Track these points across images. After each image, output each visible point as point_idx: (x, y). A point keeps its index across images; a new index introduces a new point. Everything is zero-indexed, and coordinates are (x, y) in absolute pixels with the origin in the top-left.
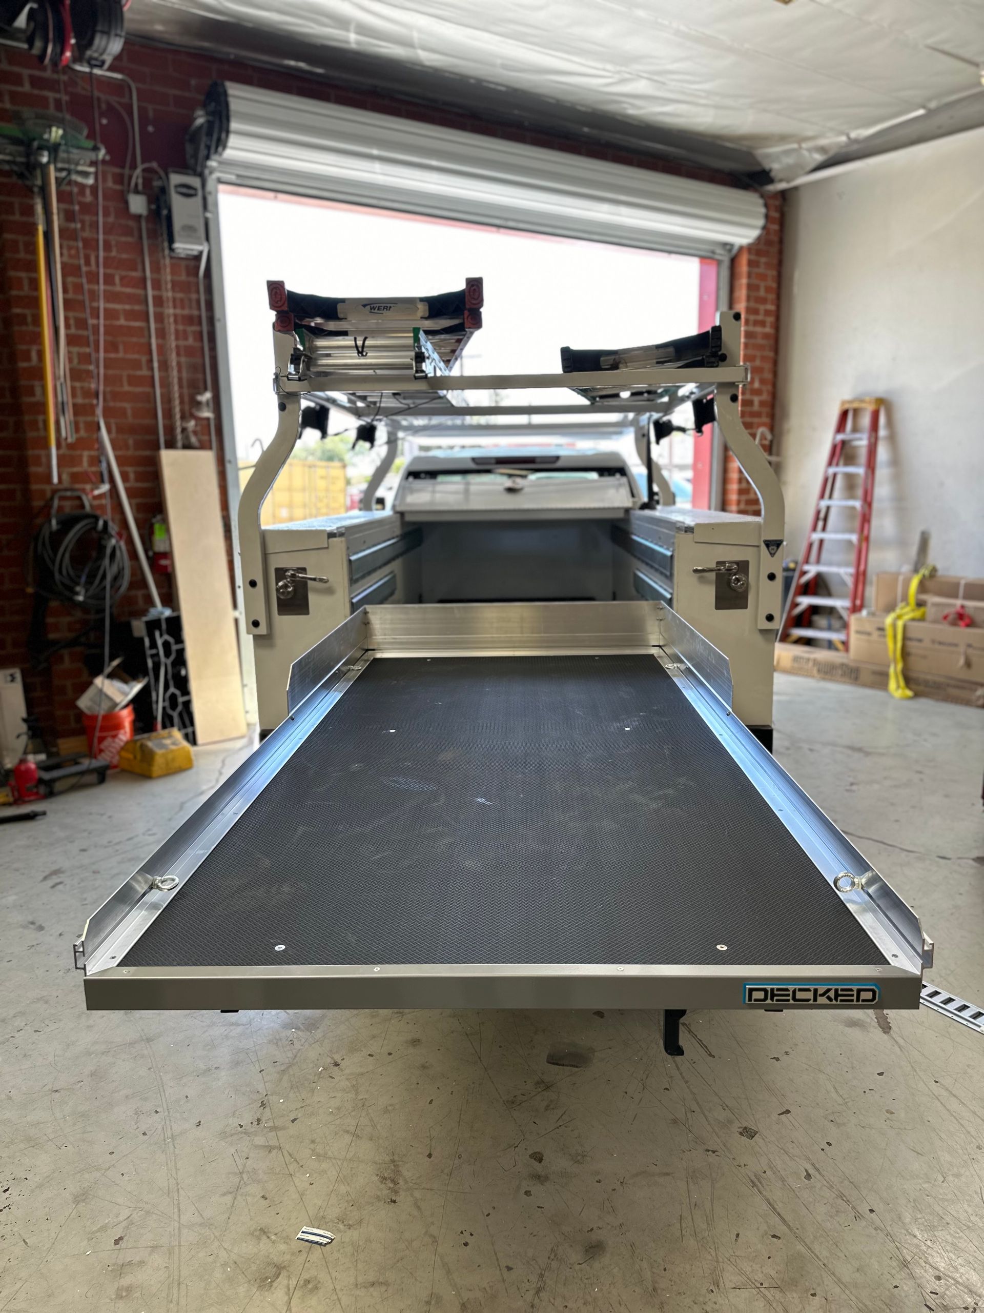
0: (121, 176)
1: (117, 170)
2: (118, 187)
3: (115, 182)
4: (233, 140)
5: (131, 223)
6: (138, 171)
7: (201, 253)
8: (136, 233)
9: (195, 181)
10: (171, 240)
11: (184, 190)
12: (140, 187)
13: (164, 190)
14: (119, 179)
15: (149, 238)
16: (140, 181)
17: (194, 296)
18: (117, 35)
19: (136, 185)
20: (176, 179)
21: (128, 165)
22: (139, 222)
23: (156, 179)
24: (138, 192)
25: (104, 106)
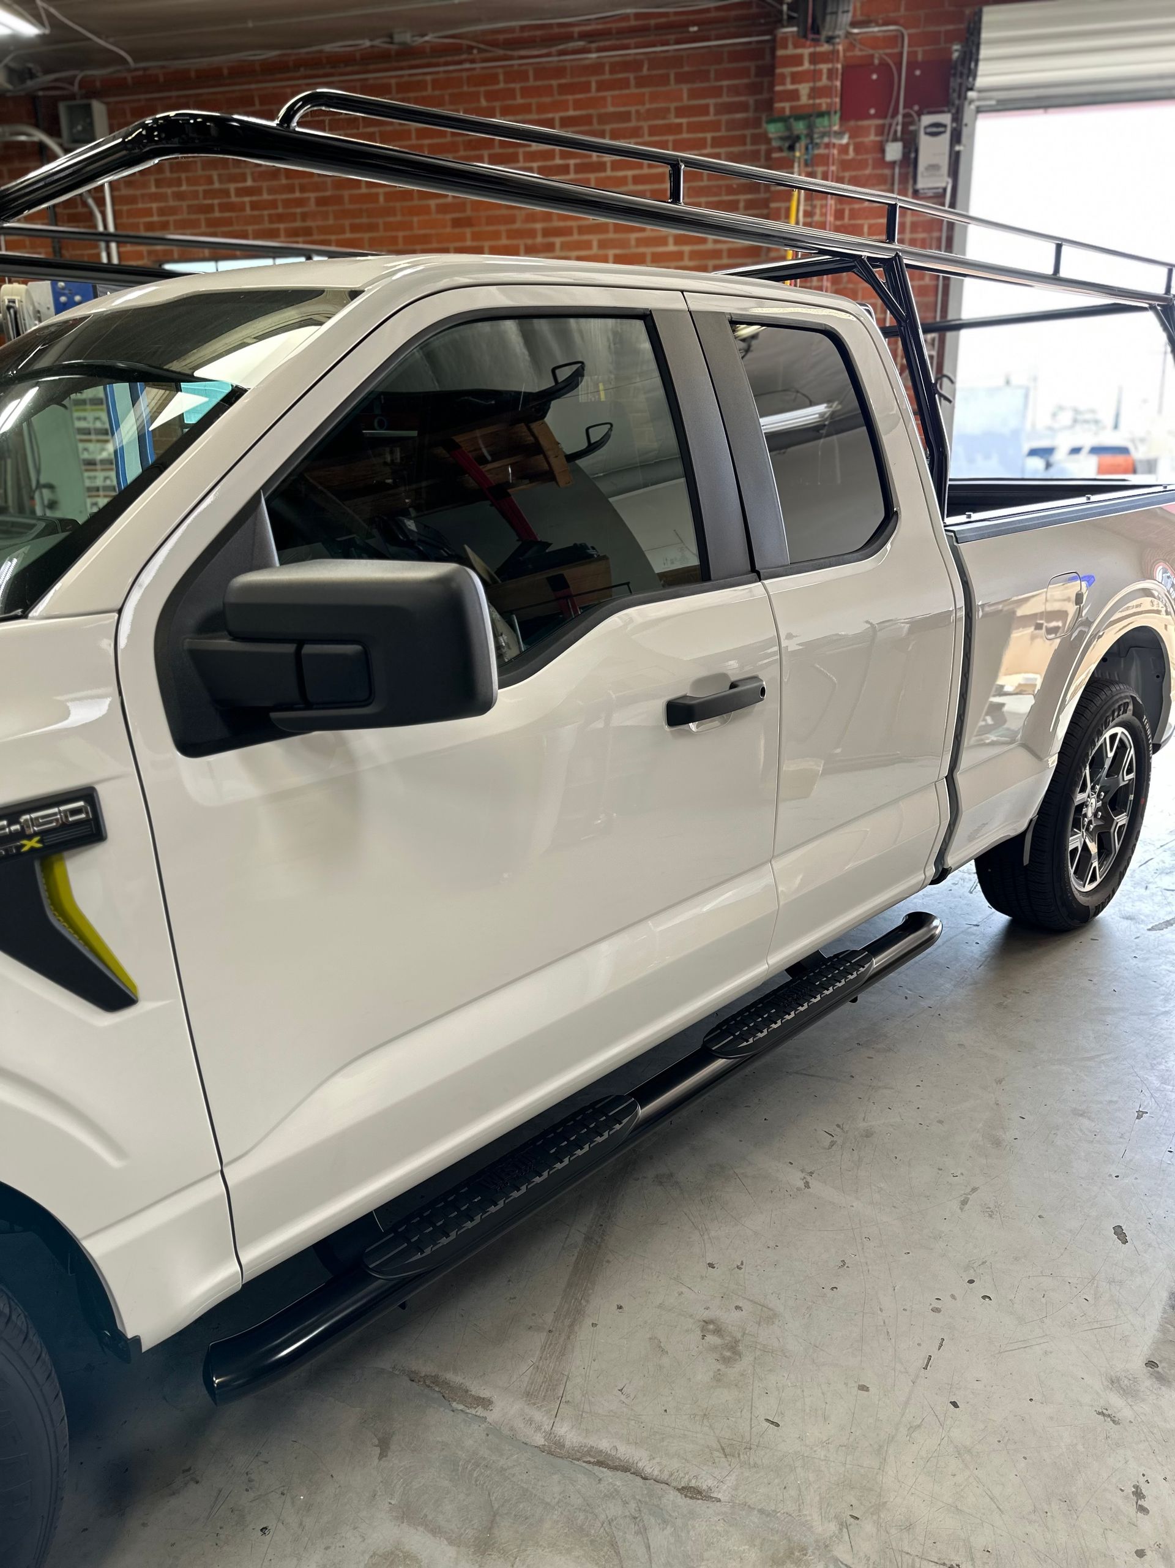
0: (883, 126)
1: (879, 122)
2: (878, 138)
3: (877, 135)
4: (982, 67)
5: (887, 172)
6: (900, 118)
7: (945, 190)
8: (889, 181)
9: (946, 118)
10: (915, 181)
11: (934, 130)
12: (899, 134)
13: (915, 134)
14: (880, 130)
15: (900, 182)
16: (899, 128)
17: (936, 234)
18: (844, 12)
19: (896, 132)
20: (927, 120)
21: (890, 114)
22: (894, 168)
23: (912, 123)
24: (895, 140)
25: (876, 62)
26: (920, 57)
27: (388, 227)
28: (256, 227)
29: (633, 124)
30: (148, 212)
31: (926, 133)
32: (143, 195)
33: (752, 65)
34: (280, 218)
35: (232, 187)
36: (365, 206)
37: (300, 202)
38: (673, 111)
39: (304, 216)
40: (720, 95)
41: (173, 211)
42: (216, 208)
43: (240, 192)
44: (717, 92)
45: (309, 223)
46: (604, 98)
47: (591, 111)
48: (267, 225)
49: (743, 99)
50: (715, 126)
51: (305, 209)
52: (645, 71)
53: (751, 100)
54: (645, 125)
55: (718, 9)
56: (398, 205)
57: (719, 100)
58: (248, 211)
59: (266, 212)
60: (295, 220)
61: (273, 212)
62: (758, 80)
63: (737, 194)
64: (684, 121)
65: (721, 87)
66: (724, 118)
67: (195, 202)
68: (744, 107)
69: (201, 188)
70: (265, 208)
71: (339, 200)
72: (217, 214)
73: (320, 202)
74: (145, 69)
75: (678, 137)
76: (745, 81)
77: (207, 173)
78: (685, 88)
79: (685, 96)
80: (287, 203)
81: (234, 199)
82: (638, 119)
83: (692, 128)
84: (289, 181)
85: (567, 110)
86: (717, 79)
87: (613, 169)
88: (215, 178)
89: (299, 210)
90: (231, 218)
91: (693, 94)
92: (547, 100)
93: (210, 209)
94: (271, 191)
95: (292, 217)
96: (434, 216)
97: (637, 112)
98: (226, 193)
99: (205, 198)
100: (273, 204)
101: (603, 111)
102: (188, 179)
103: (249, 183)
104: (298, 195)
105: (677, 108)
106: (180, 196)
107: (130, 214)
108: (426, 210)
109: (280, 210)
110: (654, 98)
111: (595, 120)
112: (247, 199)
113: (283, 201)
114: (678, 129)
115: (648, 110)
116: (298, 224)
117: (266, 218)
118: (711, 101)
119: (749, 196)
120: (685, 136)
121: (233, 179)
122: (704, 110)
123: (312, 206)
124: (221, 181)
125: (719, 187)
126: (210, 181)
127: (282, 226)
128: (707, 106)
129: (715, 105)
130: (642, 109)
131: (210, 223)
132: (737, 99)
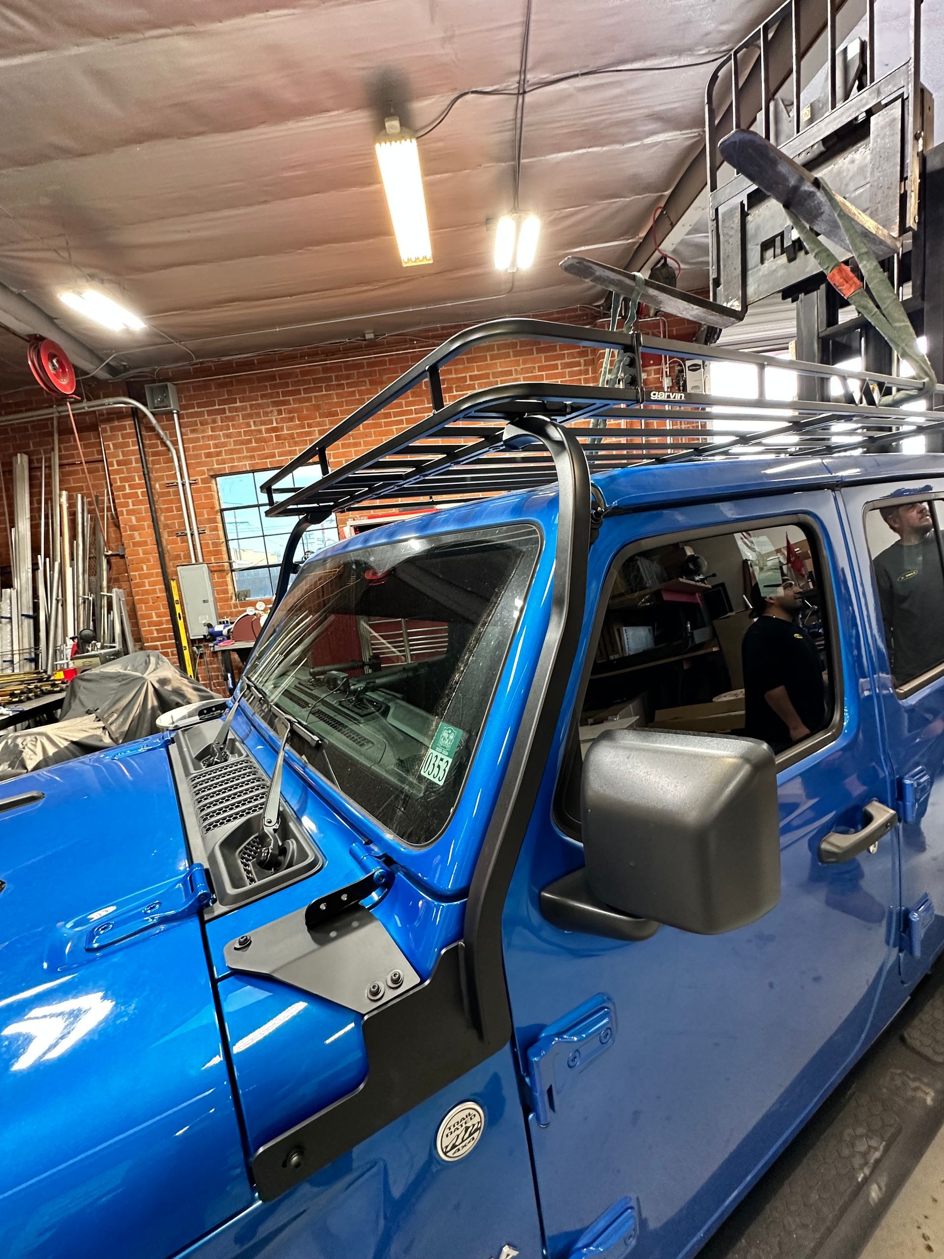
0: (659, 369)
1: (656, 367)
2: (657, 376)
3: (655, 374)
9: (700, 362)
11: (693, 368)
13: (682, 371)
14: (657, 372)
20: (688, 363)
26: (675, 333)
27: (368, 443)
30: (208, 447)
31: (690, 370)
32: (203, 437)
34: (296, 443)
35: (263, 428)
37: (309, 433)
38: (537, 368)
41: (224, 445)
42: (253, 441)
43: (269, 431)
44: (562, 357)
46: (496, 364)
47: (488, 371)
48: (288, 448)
49: (577, 359)
50: (563, 375)
51: (313, 437)
52: (518, 348)
53: (582, 360)
55: (557, 313)
57: (563, 361)
58: (274, 441)
61: (291, 440)
65: (564, 354)
67: (239, 439)
68: (578, 364)
69: (242, 430)
72: (254, 445)
74: (202, 363)
77: (246, 421)
78: (543, 355)
81: (264, 435)
82: (517, 375)
86: (561, 350)
88: (252, 423)
90: (263, 446)
91: (547, 359)
92: (461, 366)
93: (249, 442)
94: (289, 429)
97: (516, 370)
98: (260, 431)
99: (245, 436)
100: (291, 436)
101: (495, 371)
102: (233, 425)
103: (275, 425)
106: (228, 436)
107: (194, 448)
109: (296, 439)
110: (525, 362)
112: (273, 434)
117: (287, 444)
118: (559, 362)
121: (263, 423)
122: (555, 367)
124: (255, 425)
126: (249, 425)
127: (298, 448)
129: (561, 364)
130: (519, 369)
131: (249, 450)
132: (573, 360)
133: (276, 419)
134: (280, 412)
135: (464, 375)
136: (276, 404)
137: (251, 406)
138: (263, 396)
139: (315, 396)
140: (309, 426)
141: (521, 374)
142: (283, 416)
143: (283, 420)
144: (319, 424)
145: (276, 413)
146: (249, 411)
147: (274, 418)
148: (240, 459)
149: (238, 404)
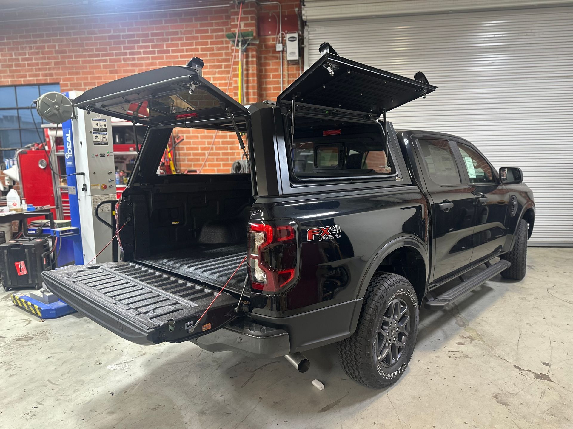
0: (274, 38)
1: (273, 36)
5: (277, 55)
6: (280, 34)
8: (279, 57)
9: (296, 35)
11: (292, 39)
12: (281, 41)
13: (285, 40)
14: (274, 40)
15: (283, 59)
16: (281, 39)
19: (279, 40)
20: (289, 36)
21: (277, 34)
22: (280, 54)
23: (285, 37)
24: (279, 43)
25: (270, 15)
26: (286, 13)
27: (84, 73)
28: (30, 73)
29: (179, 36)
31: (289, 41)
33: (224, 15)
34: (40, 70)
35: (20, 57)
36: (74, 65)
37: (48, 64)
38: (194, 31)
39: (49, 69)
40: (212, 26)
42: (14, 66)
43: (24, 60)
44: (211, 25)
45: (52, 72)
46: (168, 26)
48: (34, 72)
49: (221, 27)
50: (211, 37)
51: (50, 66)
52: (183, 17)
53: (224, 28)
54: (184, 36)
56: (88, 65)
57: (212, 28)
58: (27, 67)
59: (34, 67)
60: (46, 71)
61: (37, 67)
62: (226, 20)
63: (221, 62)
64: (199, 35)
65: (212, 23)
66: (214, 34)
67: (5, 63)
68: (222, 30)
69: (7, 58)
70: (33, 66)
71: (64, 63)
72: (14, 68)
73: (56, 64)
75: (197, 41)
76: (222, 21)
77: (10, 52)
78: (199, 23)
79: (199, 26)
80: (42, 64)
81: (21, 62)
82: (181, 34)
83: (202, 38)
84: (43, 56)
85: (154, 30)
86: (211, 20)
87: (172, 53)
88: (13, 54)
89: (48, 67)
90: (20, 69)
91: (202, 25)
93: (11, 66)
94: (36, 59)
95: (45, 69)
96: (102, 69)
97: (181, 32)
98: (18, 60)
99: (9, 62)
100: (37, 64)
103: (27, 56)
104: (47, 61)
105: (196, 30)
108: (99, 67)
109: (40, 67)
110: (187, 26)
111: (165, 34)
112: (26, 62)
113: (41, 63)
114: (197, 38)
115: (185, 31)
116: (47, 72)
117: (34, 70)
118: (209, 28)
119: (226, 63)
120: (200, 40)
121: (20, 54)
122: (206, 31)
123: (53, 65)
124: (15, 55)
125: (214, 60)
126: (11, 55)
127: (41, 73)
128: (208, 30)
129: (211, 29)
130: (183, 30)
131: (11, 71)
132: (219, 27)
133: (28, 53)
134: (31, 48)
135: (147, 32)
136: (27, 42)
137: (13, 42)
138: (21, 37)
139: (53, 39)
140: (49, 58)
141: (184, 34)
142: (33, 51)
143: (32, 53)
144: (55, 58)
145: (28, 48)
146: (12, 46)
147: (27, 52)
148: (5, 77)
149: (5, 41)
